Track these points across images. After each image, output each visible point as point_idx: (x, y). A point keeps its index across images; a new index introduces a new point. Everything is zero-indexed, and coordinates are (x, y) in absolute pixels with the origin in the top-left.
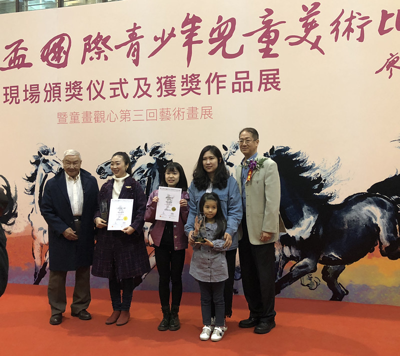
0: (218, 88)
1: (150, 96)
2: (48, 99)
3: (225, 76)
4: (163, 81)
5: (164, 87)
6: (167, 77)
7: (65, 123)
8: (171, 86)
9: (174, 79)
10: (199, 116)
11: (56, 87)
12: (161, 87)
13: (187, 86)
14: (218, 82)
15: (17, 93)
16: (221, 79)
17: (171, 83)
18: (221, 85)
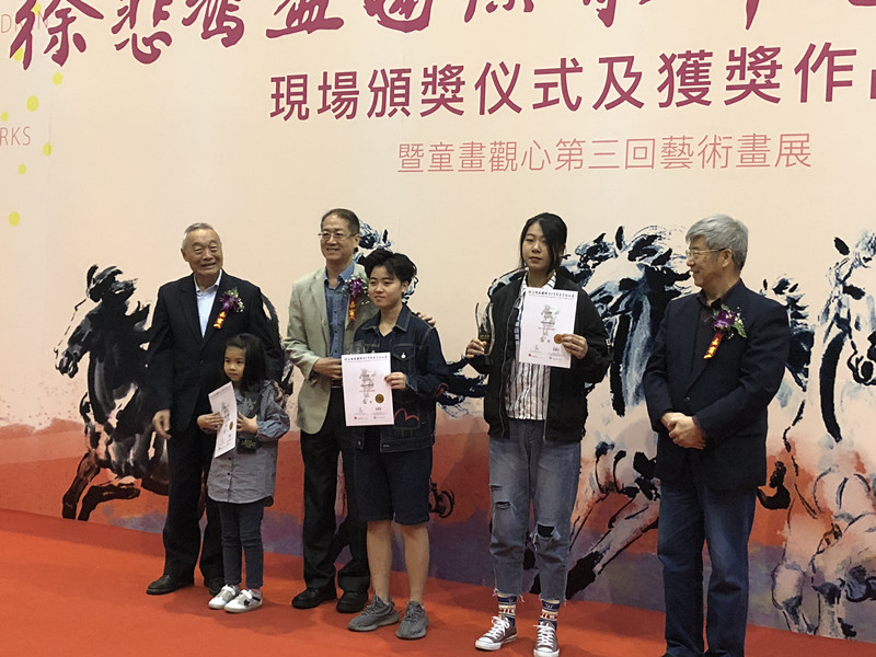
0: (831, 84)
1: (639, 105)
2: (378, 109)
3: (853, 53)
4: (677, 64)
5: (677, 80)
6: (688, 55)
7: (417, 169)
8: (697, 77)
9: (707, 60)
10: (772, 158)
11: (400, 79)
12: (670, 81)
13: (742, 77)
14: (832, 69)
15: (304, 94)
16: (838, 61)
17: (697, 71)
18: (838, 76)
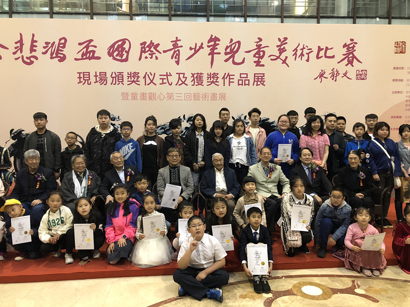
0: (230, 82)
1: (187, 85)
2: (114, 83)
3: (234, 75)
4: (195, 76)
5: (196, 79)
6: (198, 74)
7: (127, 99)
8: (200, 79)
9: (202, 75)
10: (218, 98)
11: (120, 75)
12: (194, 80)
13: (211, 80)
14: (230, 79)
15: (89, 77)
16: (231, 77)
17: (200, 78)
18: (231, 80)
